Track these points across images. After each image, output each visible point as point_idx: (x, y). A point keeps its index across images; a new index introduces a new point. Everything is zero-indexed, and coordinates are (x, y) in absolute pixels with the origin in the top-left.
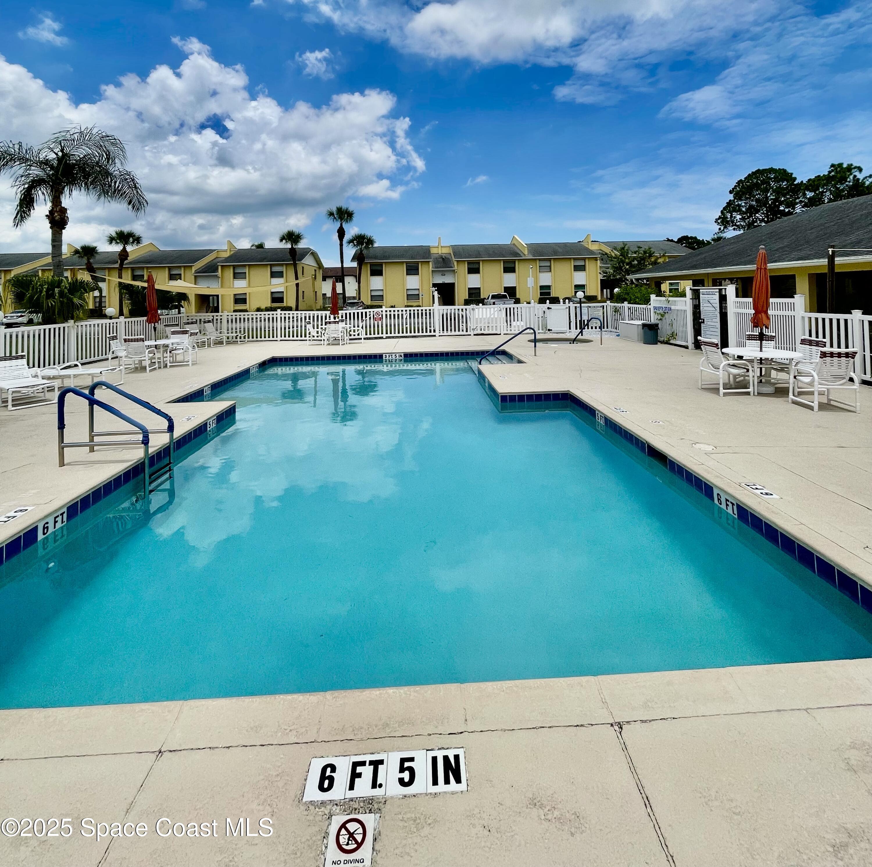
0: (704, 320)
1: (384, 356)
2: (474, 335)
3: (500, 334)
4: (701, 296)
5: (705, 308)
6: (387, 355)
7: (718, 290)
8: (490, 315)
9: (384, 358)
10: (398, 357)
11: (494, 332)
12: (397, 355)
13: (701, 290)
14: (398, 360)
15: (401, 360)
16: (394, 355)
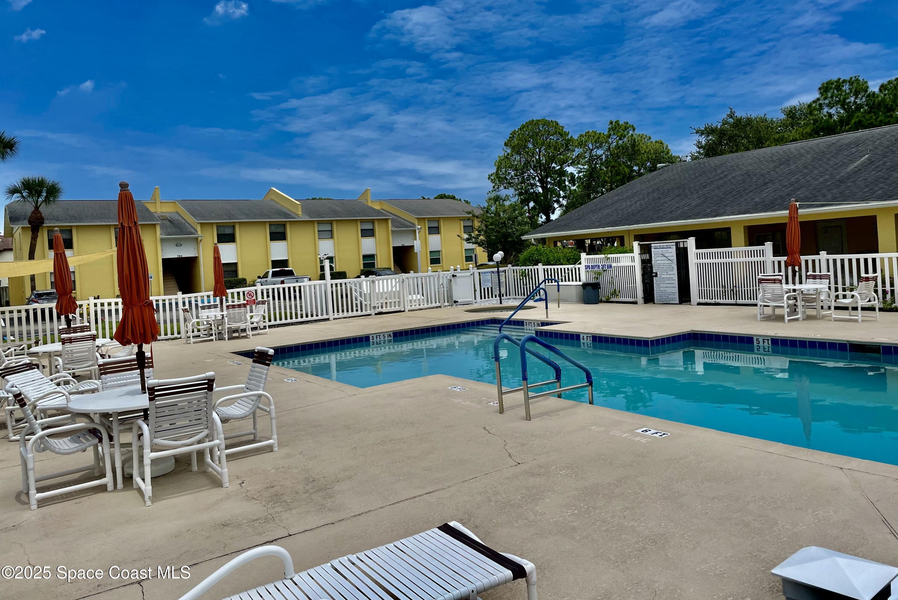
0: (656, 273)
1: (371, 338)
2: (376, 314)
3: (403, 311)
4: (653, 250)
5: (658, 262)
6: (375, 336)
7: (674, 244)
8: (392, 288)
9: (371, 340)
10: (386, 338)
11: (397, 308)
12: (386, 336)
13: (652, 245)
14: (387, 341)
15: (390, 341)
16: (382, 335)
